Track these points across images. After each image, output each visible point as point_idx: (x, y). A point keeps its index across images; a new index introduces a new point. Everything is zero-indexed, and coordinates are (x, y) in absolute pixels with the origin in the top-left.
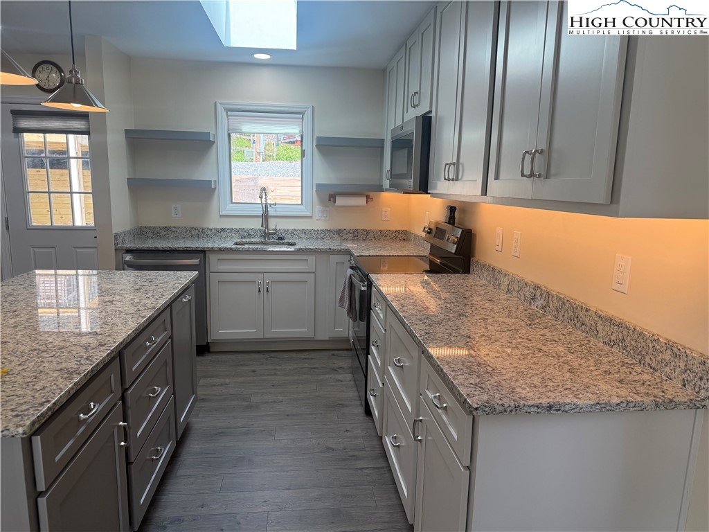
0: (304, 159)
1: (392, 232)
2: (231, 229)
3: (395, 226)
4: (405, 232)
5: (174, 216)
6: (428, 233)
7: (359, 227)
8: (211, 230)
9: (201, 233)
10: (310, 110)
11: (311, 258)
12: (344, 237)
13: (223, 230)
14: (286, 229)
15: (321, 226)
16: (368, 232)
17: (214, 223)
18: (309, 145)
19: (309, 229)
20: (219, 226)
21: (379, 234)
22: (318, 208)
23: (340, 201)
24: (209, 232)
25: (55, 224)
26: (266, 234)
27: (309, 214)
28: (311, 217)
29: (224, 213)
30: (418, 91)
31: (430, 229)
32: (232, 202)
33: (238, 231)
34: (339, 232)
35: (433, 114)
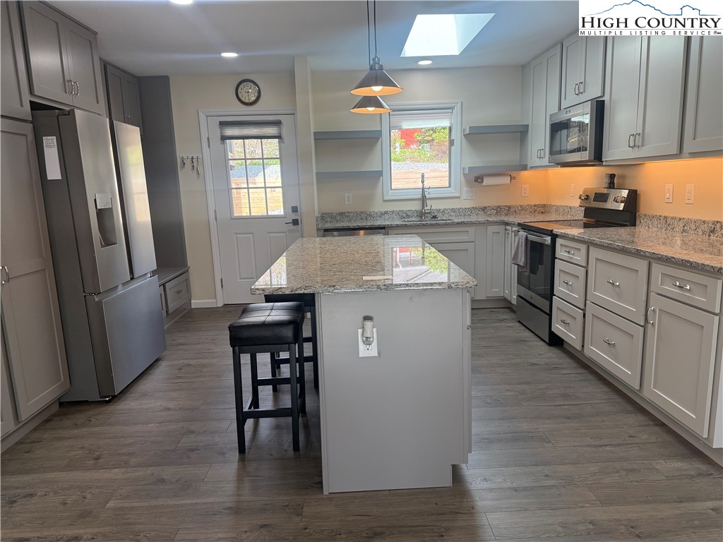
0: (453, 148)
1: (531, 206)
2: (393, 212)
3: (535, 201)
4: (544, 206)
5: (347, 203)
6: (586, 199)
7: (502, 203)
8: (376, 213)
9: (370, 216)
10: (459, 105)
11: (471, 230)
12: (489, 213)
13: (386, 213)
14: (438, 208)
15: (468, 205)
16: (509, 207)
17: (378, 207)
18: (457, 136)
19: (458, 207)
20: (383, 210)
21: (519, 208)
22: (465, 189)
23: (487, 181)
24: (375, 215)
25: (252, 214)
26: (421, 214)
27: (457, 195)
28: (459, 197)
29: (386, 198)
30: (583, 81)
31: (587, 196)
32: (391, 189)
33: (398, 213)
34: (484, 209)
35: (606, 98)
